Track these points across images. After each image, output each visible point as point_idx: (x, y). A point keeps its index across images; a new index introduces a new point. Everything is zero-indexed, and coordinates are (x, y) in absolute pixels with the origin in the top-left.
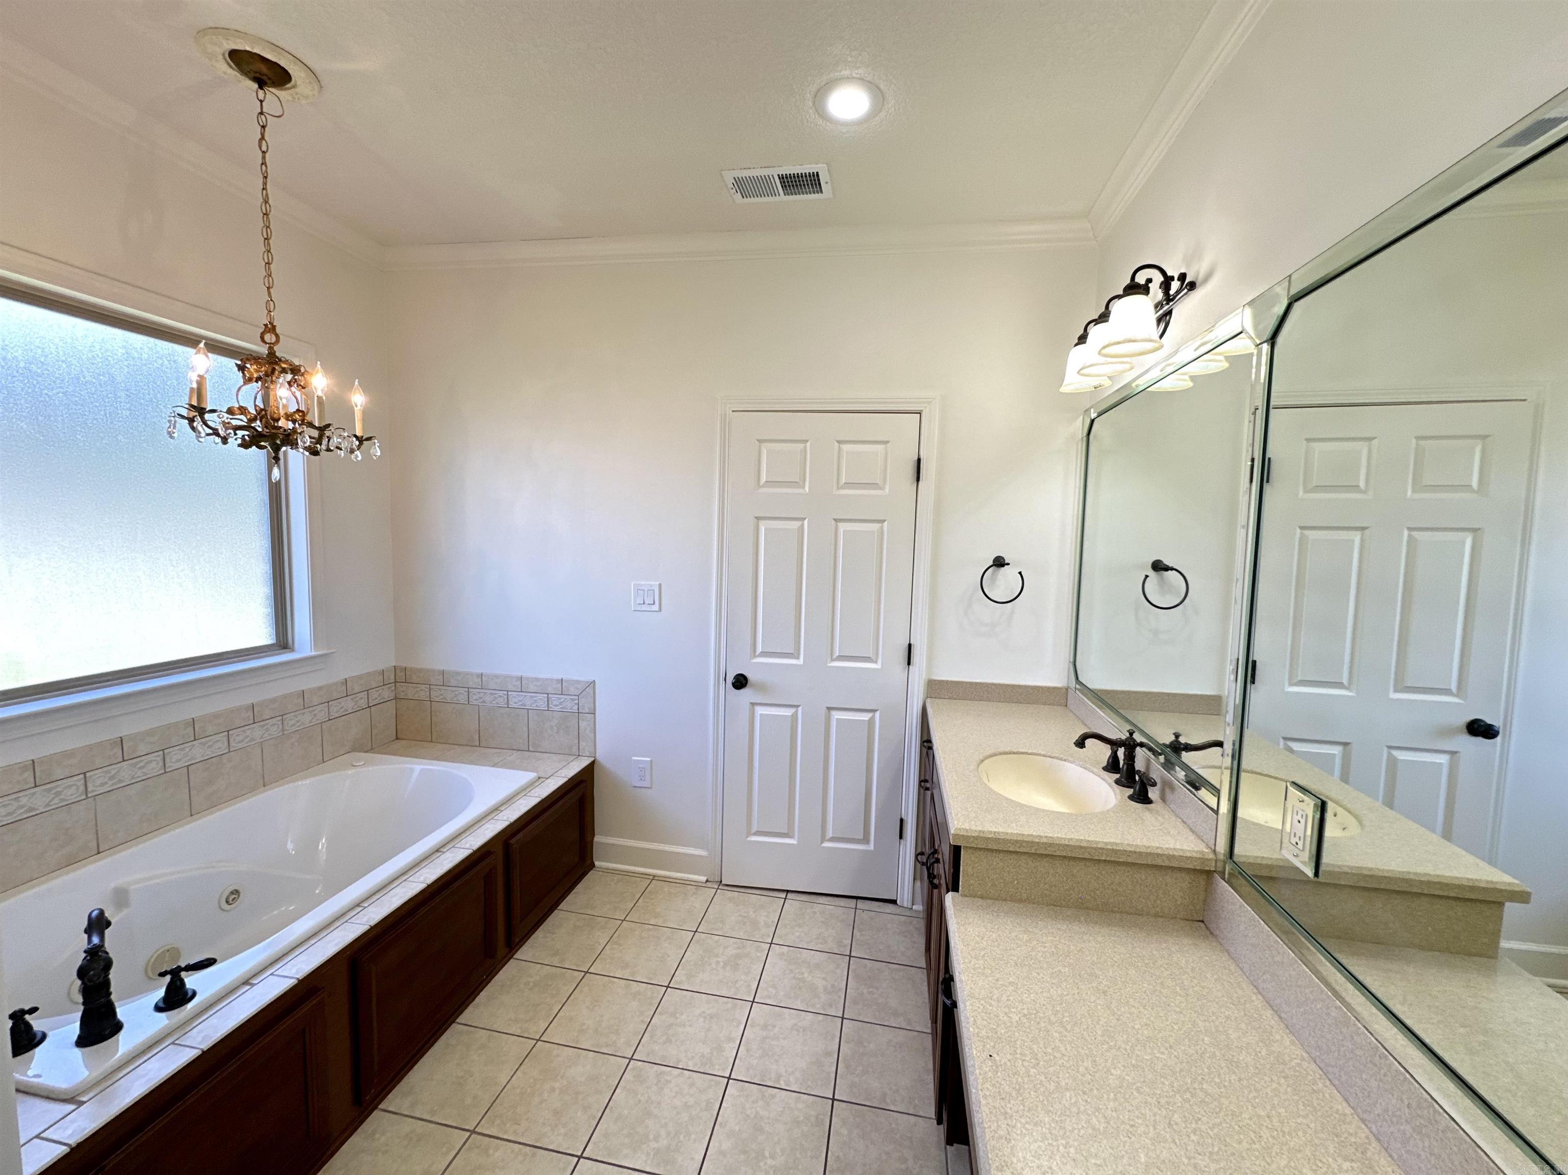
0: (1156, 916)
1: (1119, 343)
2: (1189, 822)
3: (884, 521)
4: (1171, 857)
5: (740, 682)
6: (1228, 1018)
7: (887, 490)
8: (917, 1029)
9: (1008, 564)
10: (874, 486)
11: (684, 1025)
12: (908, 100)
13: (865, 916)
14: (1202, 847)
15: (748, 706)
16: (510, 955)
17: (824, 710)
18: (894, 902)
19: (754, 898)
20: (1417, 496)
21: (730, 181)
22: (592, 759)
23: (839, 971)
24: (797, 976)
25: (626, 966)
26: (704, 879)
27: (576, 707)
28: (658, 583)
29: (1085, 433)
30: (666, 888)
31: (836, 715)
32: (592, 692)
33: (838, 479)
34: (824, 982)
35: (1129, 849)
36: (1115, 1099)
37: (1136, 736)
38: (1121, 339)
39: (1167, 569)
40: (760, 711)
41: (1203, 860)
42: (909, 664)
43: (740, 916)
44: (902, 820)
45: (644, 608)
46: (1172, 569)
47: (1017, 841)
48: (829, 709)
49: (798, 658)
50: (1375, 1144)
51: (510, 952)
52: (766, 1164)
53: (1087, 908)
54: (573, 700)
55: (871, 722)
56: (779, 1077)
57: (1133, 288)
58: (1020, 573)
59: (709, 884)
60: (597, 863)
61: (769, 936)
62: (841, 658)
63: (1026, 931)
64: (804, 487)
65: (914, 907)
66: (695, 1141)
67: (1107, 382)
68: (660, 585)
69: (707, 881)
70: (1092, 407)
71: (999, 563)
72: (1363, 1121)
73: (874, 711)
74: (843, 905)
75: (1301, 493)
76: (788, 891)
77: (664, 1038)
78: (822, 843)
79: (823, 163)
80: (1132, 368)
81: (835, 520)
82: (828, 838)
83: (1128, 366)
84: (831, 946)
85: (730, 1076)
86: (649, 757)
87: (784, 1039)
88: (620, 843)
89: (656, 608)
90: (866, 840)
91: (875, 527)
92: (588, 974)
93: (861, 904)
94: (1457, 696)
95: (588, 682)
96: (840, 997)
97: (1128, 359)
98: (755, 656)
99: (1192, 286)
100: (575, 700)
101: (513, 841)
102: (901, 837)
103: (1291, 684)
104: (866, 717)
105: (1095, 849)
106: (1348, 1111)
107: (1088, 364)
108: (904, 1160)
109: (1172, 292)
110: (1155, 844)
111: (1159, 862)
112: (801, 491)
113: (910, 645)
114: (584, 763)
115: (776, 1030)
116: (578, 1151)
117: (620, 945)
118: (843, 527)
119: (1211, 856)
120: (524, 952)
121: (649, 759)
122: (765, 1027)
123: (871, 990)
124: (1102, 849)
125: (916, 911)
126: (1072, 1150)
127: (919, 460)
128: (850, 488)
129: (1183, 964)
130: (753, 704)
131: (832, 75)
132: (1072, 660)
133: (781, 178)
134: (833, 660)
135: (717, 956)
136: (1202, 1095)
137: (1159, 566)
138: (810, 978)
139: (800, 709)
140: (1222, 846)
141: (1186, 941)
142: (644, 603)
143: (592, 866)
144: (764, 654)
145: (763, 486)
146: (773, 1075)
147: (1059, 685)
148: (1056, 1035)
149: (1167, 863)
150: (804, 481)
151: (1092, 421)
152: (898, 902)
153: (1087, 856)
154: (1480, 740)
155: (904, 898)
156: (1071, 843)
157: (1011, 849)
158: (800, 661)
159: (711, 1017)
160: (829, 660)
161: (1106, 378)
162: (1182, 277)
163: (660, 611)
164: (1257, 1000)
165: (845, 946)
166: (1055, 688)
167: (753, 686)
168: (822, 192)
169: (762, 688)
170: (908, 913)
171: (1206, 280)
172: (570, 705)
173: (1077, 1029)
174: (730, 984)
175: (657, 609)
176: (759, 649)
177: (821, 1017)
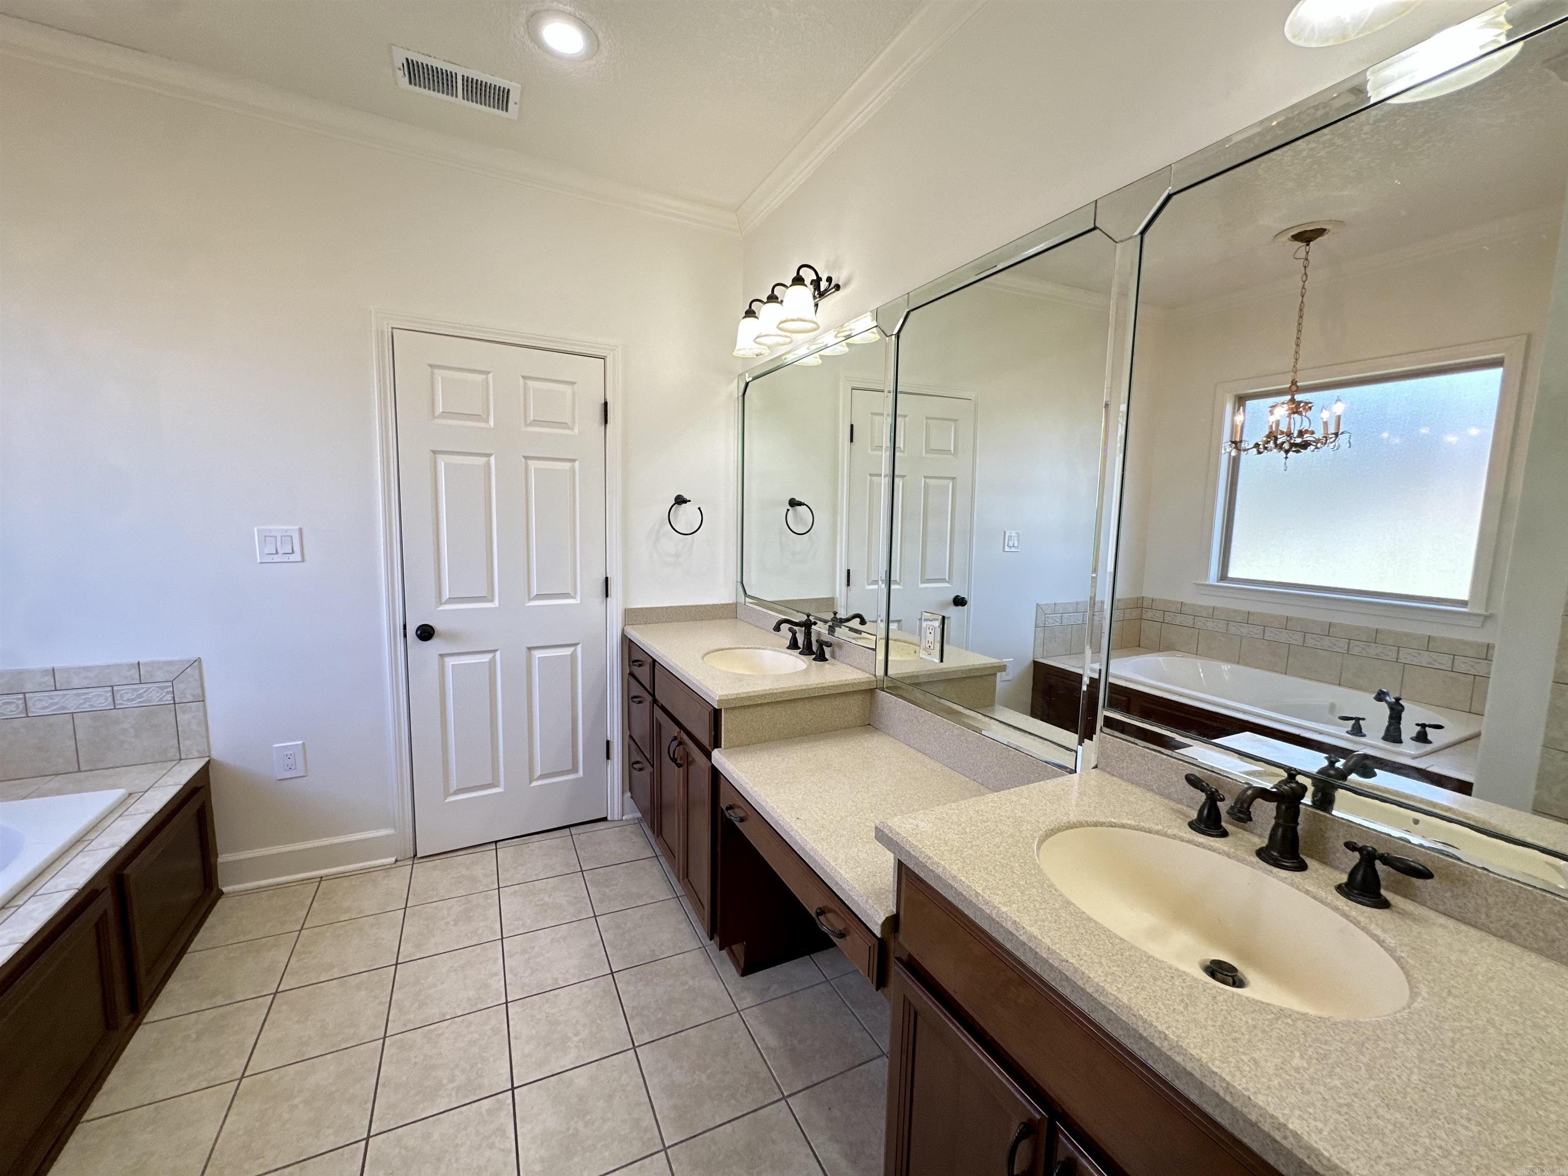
0: (845, 728)
1: (793, 320)
2: (855, 664)
3: (575, 460)
4: (853, 685)
5: (426, 633)
6: (903, 762)
7: (576, 431)
8: (661, 899)
9: (689, 501)
10: (563, 425)
11: (435, 986)
12: (619, 59)
13: (583, 837)
14: (867, 675)
15: (435, 660)
16: (136, 1023)
17: (525, 650)
18: (604, 819)
19: (461, 858)
20: (929, 456)
21: (400, 60)
22: (207, 759)
23: (576, 885)
24: (538, 903)
25: (331, 966)
26: (393, 859)
27: (169, 697)
28: (297, 527)
29: (741, 393)
30: (346, 883)
31: (538, 654)
32: (197, 672)
33: (525, 416)
34: (566, 898)
35: (830, 684)
36: (872, 812)
37: (811, 618)
38: (795, 318)
39: (800, 504)
40: (450, 662)
41: (870, 682)
42: (607, 596)
43: (453, 877)
44: (608, 742)
45: (276, 558)
46: (804, 504)
47: (762, 696)
48: (530, 649)
49: (492, 601)
50: (982, 787)
51: (134, 1019)
52: (573, 1042)
53: (806, 735)
54: (162, 688)
55: (573, 656)
56: (556, 980)
57: (798, 280)
58: (699, 509)
59: (398, 864)
60: (225, 889)
61: (493, 883)
62: (539, 597)
63: (778, 756)
64: (487, 421)
65: (624, 818)
66: (495, 1061)
67: (766, 351)
68: (300, 529)
69: (396, 861)
70: (747, 372)
71: (680, 500)
72: (974, 780)
73: (575, 645)
74: (558, 836)
75: (869, 452)
76: (496, 842)
77: (417, 1004)
78: (531, 783)
79: (518, 83)
80: (790, 343)
81: (526, 458)
82: (536, 777)
83: (788, 340)
84: (560, 870)
85: (507, 1000)
86: (300, 740)
87: (548, 952)
88: (257, 854)
89: (297, 557)
90: (575, 770)
91: (567, 466)
92: (278, 994)
93: (574, 830)
94: (948, 582)
95: (189, 661)
96: (586, 904)
97: (788, 334)
98: (441, 604)
99: (838, 287)
100: (168, 687)
101: (127, 871)
102: (608, 757)
103: (869, 584)
104: (568, 651)
105: (811, 689)
106: (967, 779)
107: (763, 334)
108: (684, 983)
109: (822, 289)
110: (844, 678)
111: (847, 689)
112: (483, 425)
113: (607, 579)
114: (195, 766)
115: (536, 949)
116: (362, 1134)
117: (311, 952)
118: (533, 464)
119: (874, 678)
120: (156, 1012)
121: (300, 742)
122: (524, 952)
123: (611, 888)
124: (815, 688)
125: (626, 820)
126: (865, 840)
127: (606, 404)
128: (539, 426)
129: (870, 746)
130: (442, 656)
131: (555, 4)
132: (739, 580)
133: (466, 80)
134: (530, 600)
135: (443, 918)
136: (909, 796)
137: (793, 503)
138: (552, 900)
139: (498, 654)
140: (880, 672)
141: (866, 735)
142: (277, 553)
143: (221, 894)
144: (451, 600)
145: (438, 417)
146: (550, 982)
147: (731, 602)
148: (827, 797)
149: (852, 689)
150: (488, 415)
151: (747, 384)
152: (609, 818)
153: (807, 696)
154: (960, 607)
155: (614, 812)
156: (797, 689)
157: (759, 702)
158: (496, 603)
159: (462, 967)
160: (527, 599)
161: (766, 347)
162: (829, 280)
163: (303, 561)
164: (912, 751)
165: (574, 866)
166: (727, 604)
167: (440, 635)
168: (507, 110)
169: (452, 637)
170: (620, 824)
171: (846, 285)
172: (155, 696)
173: (836, 791)
174: (469, 935)
175: (299, 559)
176: (446, 595)
177: (575, 924)
